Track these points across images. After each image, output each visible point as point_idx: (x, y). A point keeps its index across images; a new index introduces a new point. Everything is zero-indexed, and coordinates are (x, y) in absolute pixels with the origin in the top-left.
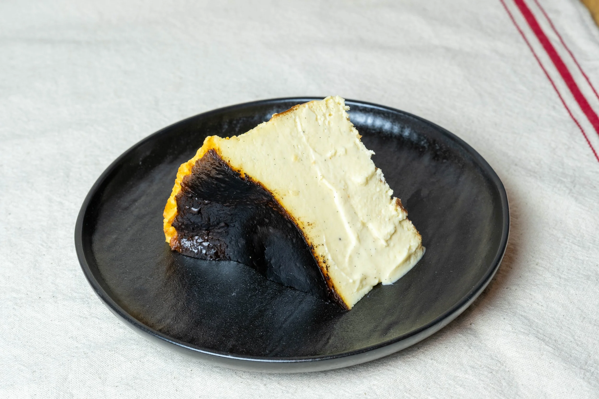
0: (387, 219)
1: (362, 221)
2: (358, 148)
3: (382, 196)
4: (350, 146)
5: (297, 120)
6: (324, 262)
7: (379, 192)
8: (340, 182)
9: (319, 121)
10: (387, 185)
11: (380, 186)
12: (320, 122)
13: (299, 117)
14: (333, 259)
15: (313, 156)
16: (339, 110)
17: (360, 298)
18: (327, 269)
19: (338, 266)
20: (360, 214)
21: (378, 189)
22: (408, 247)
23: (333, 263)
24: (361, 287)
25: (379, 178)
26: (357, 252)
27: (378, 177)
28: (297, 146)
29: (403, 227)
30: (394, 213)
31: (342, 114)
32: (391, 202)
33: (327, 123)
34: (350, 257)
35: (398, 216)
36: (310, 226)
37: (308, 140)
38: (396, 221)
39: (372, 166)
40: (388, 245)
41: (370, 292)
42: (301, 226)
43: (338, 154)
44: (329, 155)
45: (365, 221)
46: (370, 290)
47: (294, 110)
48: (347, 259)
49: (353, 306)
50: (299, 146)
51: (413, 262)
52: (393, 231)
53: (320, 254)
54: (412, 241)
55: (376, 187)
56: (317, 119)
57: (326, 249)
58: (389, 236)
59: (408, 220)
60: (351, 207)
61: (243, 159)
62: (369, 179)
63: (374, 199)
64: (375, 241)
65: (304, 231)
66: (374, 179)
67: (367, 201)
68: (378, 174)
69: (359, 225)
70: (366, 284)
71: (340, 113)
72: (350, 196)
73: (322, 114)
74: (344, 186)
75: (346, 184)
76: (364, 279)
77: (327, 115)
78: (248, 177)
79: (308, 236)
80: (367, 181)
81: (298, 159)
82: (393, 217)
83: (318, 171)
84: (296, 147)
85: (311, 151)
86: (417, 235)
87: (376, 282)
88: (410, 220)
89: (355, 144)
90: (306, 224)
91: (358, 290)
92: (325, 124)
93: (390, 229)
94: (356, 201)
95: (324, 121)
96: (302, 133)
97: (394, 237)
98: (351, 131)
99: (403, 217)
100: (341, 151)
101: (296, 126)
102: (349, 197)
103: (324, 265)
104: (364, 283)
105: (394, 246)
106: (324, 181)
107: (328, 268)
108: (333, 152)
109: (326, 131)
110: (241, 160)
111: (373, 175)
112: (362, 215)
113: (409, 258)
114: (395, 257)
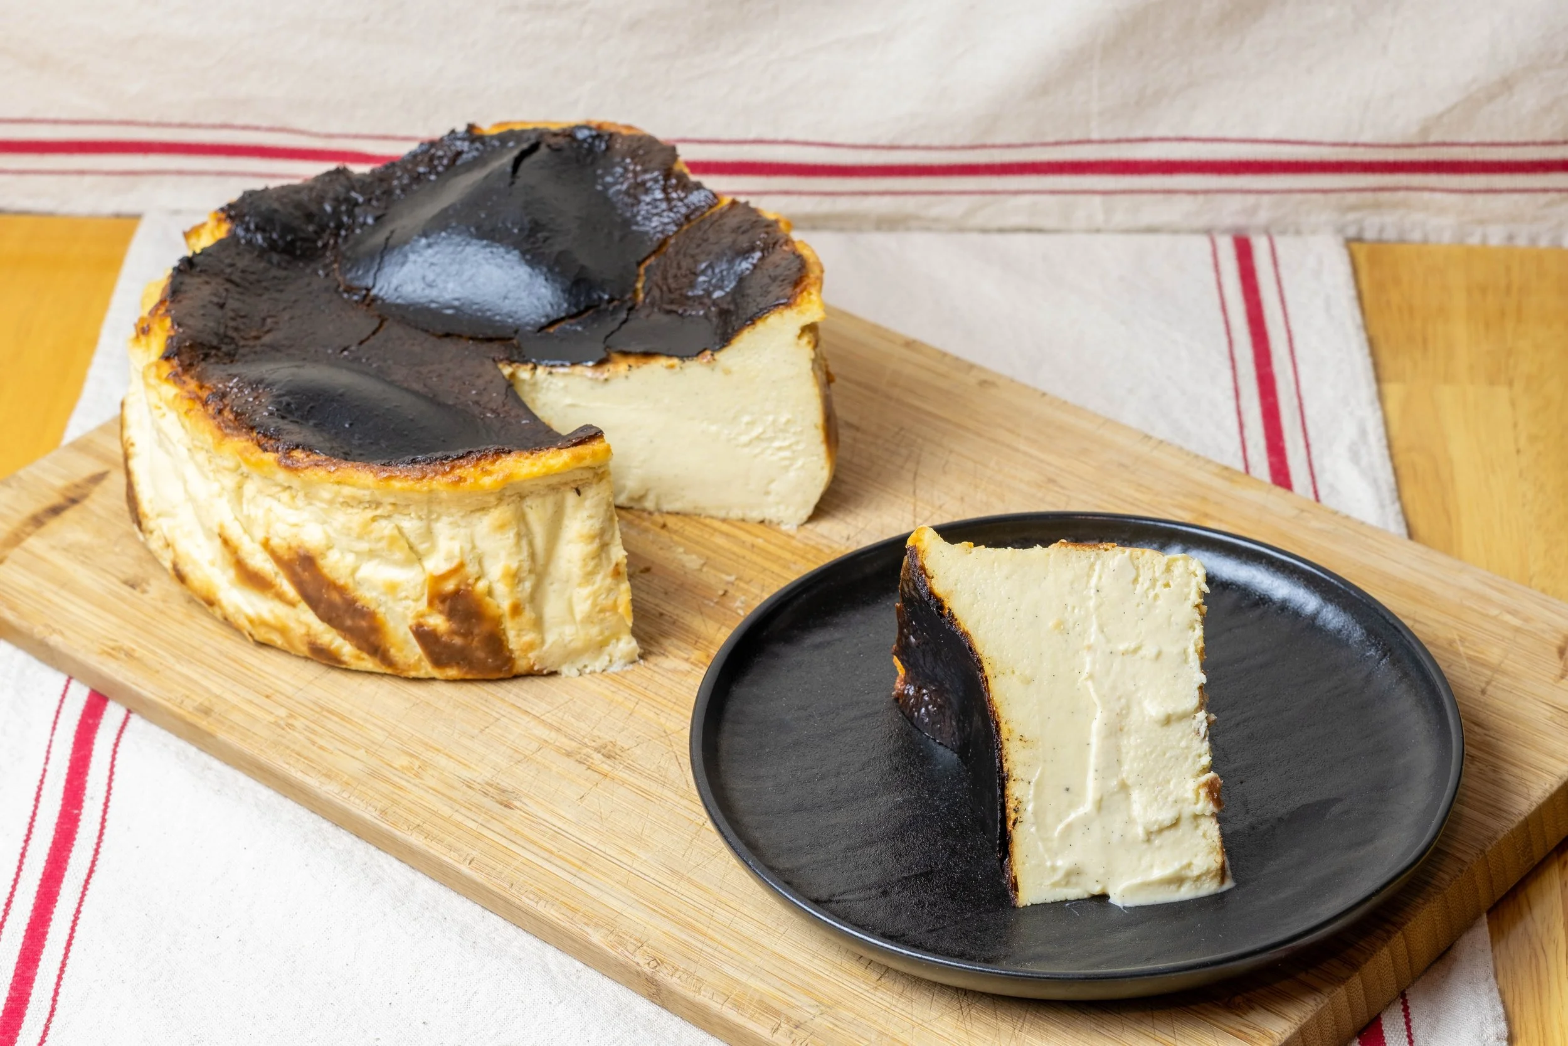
0: (1171, 799)
1: (1123, 780)
2: (1186, 661)
3: (1187, 758)
4: (1172, 650)
5: (1097, 567)
6: (1016, 811)
7: (1183, 749)
8: (1119, 698)
9: (1138, 587)
10: (1206, 745)
11: (1192, 740)
12: (1139, 589)
13: (1103, 564)
14: (1035, 813)
15: (1093, 635)
16: (1187, 584)
17: (1050, 899)
18: (1014, 824)
19: (1038, 830)
20: (1126, 767)
21: (1183, 744)
22: (1185, 862)
23: (1032, 819)
24: (1063, 883)
25: (1197, 727)
26: (1086, 824)
27: (1195, 723)
28: (1074, 608)
29: (1197, 827)
30: (1190, 795)
31: (1189, 594)
32: (1198, 776)
33: (1151, 594)
34: (1069, 827)
35: (1196, 804)
36: (1022, 743)
37: (1098, 607)
38: (1189, 810)
39: (1192, 699)
40: (1148, 840)
41: (1078, 900)
42: (1004, 734)
43: (1142, 652)
44: (1122, 647)
45: (1129, 782)
46: (1080, 897)
47: (1099, 549)
48: (1060, 827)
49: (1029, 904)
50: (1076, 611)
51: (1186, 893)
52: (1167, 823)
53: (1017, 795)
54: (1199, 858)
55: (1182, 738)
56: (1135, 581)
57: (1031, 792)
58: (1156, 828)
59: (1214, 821)
60: (1118, 749)
61: (959, 586)
62: (1174, 718)
63: (1168, 755)
64: (1130, 821)
65: (1006, 745)
66: (1184, 724)
67: (1151, 753)
68: (1197, 720)
69: (1114, 783)
70: (1077, 884)
71: (1186, 590)
72: (1126, 729)
73: (1151, 576)
74: (1121, 710)
75: (1128, 707)
76: (1073, 874)
77: (1159, 584)
78: (953, 616)
79: (1009, 757)
80: (1168, 721)
81: (1061, 627)
82: (1184, 800)
83: (1087, 662)
84: (1069, 608)
85: (1094, 628)
86: (1218, 853)
87: (1097, 890)
88: (1218, 822)
89: (1185, 652)
90: (1016, 735)
91: (1055, 885)
92: (1147, 597)
93: (1166, 816)
94: (1130, 744)
95: (1148, 589)
96: (1093, 591)
97: (1166, 833)
98: (1193, 628)
99: (1204, 810)
100: (1149, 651)
101: (1089, 576)
102: (1121, 730)
103: (1013, 816)
104: (1074, 879)
105: (1160, 847)
106: (1090, 683)
107: (1018, 824)
108: (1133, 646)
109: (1141, 607)
110: (956, 585)
111: (1184, 717)
112: (1129, 769)
113: (1178, 880)
114: (1152, 866)
